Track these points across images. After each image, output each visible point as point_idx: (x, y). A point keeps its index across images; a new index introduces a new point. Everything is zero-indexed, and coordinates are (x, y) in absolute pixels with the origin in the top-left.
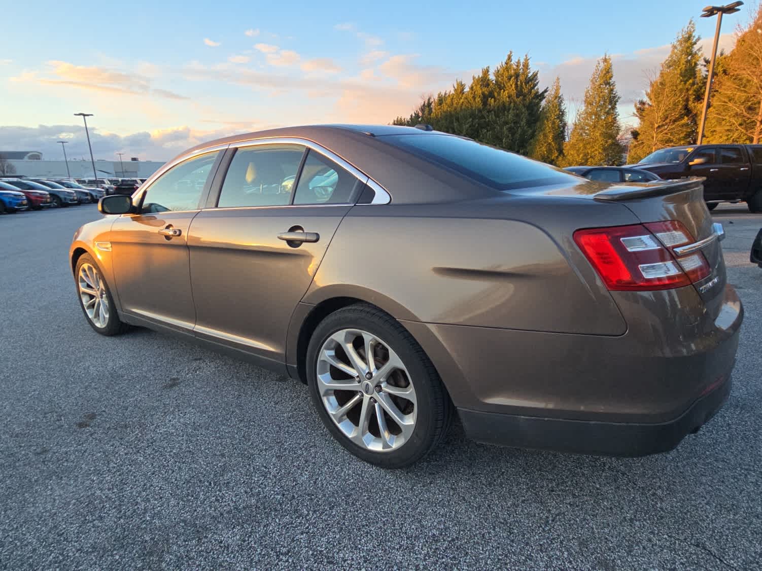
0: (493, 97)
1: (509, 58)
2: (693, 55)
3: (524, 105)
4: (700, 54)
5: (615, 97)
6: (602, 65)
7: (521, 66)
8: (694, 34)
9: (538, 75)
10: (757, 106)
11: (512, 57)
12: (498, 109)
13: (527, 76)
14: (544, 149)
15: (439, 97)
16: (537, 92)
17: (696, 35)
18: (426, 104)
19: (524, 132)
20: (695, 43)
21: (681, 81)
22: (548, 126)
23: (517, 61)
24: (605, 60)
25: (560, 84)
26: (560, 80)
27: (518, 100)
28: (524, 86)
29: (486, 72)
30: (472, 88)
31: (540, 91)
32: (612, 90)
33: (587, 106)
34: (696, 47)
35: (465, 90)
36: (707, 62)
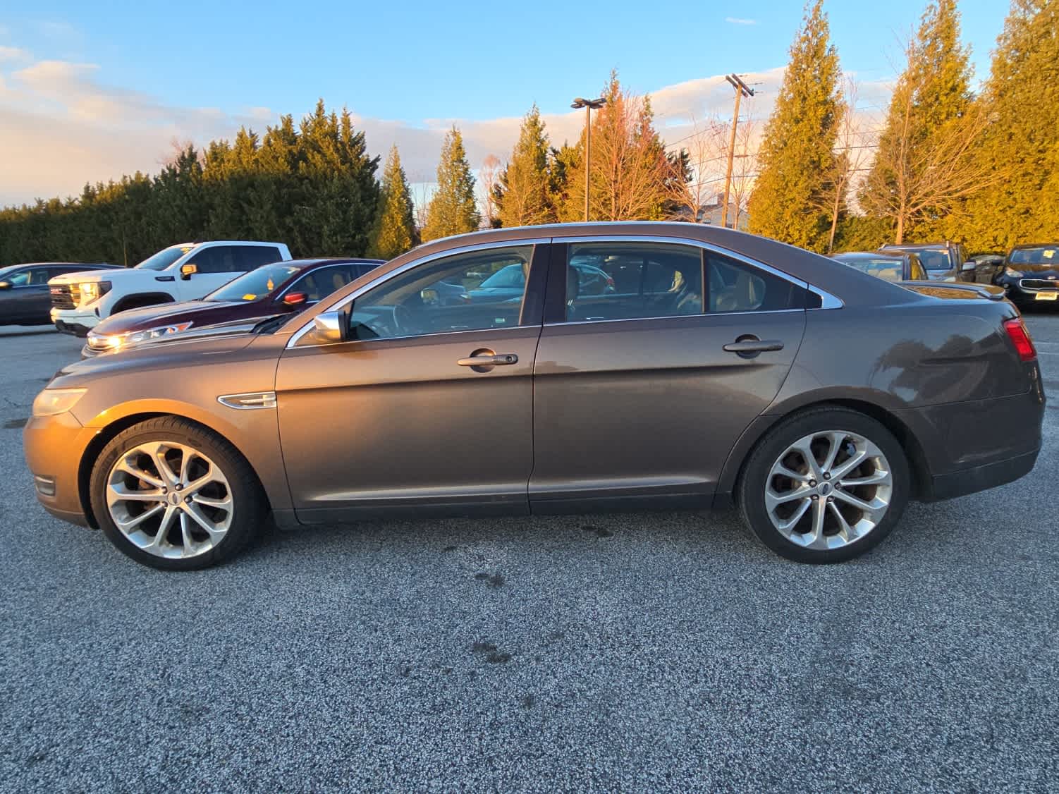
0: (306, 160)
1: (320, 108)
2: (542, 142)
3: (353, 175)
4: (547, 141)
5: (470, 178)
6: (451, 138)
7: (339, 122)
8: (539, 119)
9: (365, 137)
10: (608, 202)
11: (324, 108)
12: (316, 177)
13: (351, 137)
14: (392, 234)
15: (212, 148)
16: (368, 160)
17: (541, 119)
18: (186, 156)
19: (358, 210)
20: (541, 130)
21: (536, 168)
22: (394, 205)
23: (331, 114)
24: (455, 134)
25: (398, 154)
26: (398, 149)
27: (343, 168)
28: (349, 151)
29: (288, 122)
30: (268, 142)
31: (372, 159)
32: (467, 169)
33: (442, 186)
34: (543, 134)
35: (257, 144)
36: (555, 152)
